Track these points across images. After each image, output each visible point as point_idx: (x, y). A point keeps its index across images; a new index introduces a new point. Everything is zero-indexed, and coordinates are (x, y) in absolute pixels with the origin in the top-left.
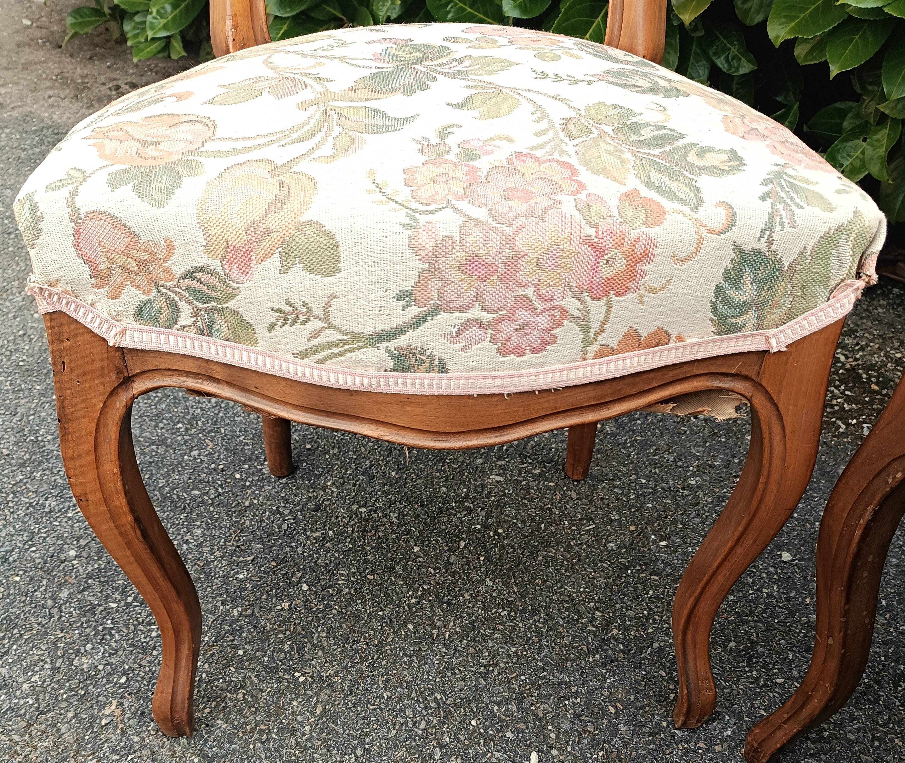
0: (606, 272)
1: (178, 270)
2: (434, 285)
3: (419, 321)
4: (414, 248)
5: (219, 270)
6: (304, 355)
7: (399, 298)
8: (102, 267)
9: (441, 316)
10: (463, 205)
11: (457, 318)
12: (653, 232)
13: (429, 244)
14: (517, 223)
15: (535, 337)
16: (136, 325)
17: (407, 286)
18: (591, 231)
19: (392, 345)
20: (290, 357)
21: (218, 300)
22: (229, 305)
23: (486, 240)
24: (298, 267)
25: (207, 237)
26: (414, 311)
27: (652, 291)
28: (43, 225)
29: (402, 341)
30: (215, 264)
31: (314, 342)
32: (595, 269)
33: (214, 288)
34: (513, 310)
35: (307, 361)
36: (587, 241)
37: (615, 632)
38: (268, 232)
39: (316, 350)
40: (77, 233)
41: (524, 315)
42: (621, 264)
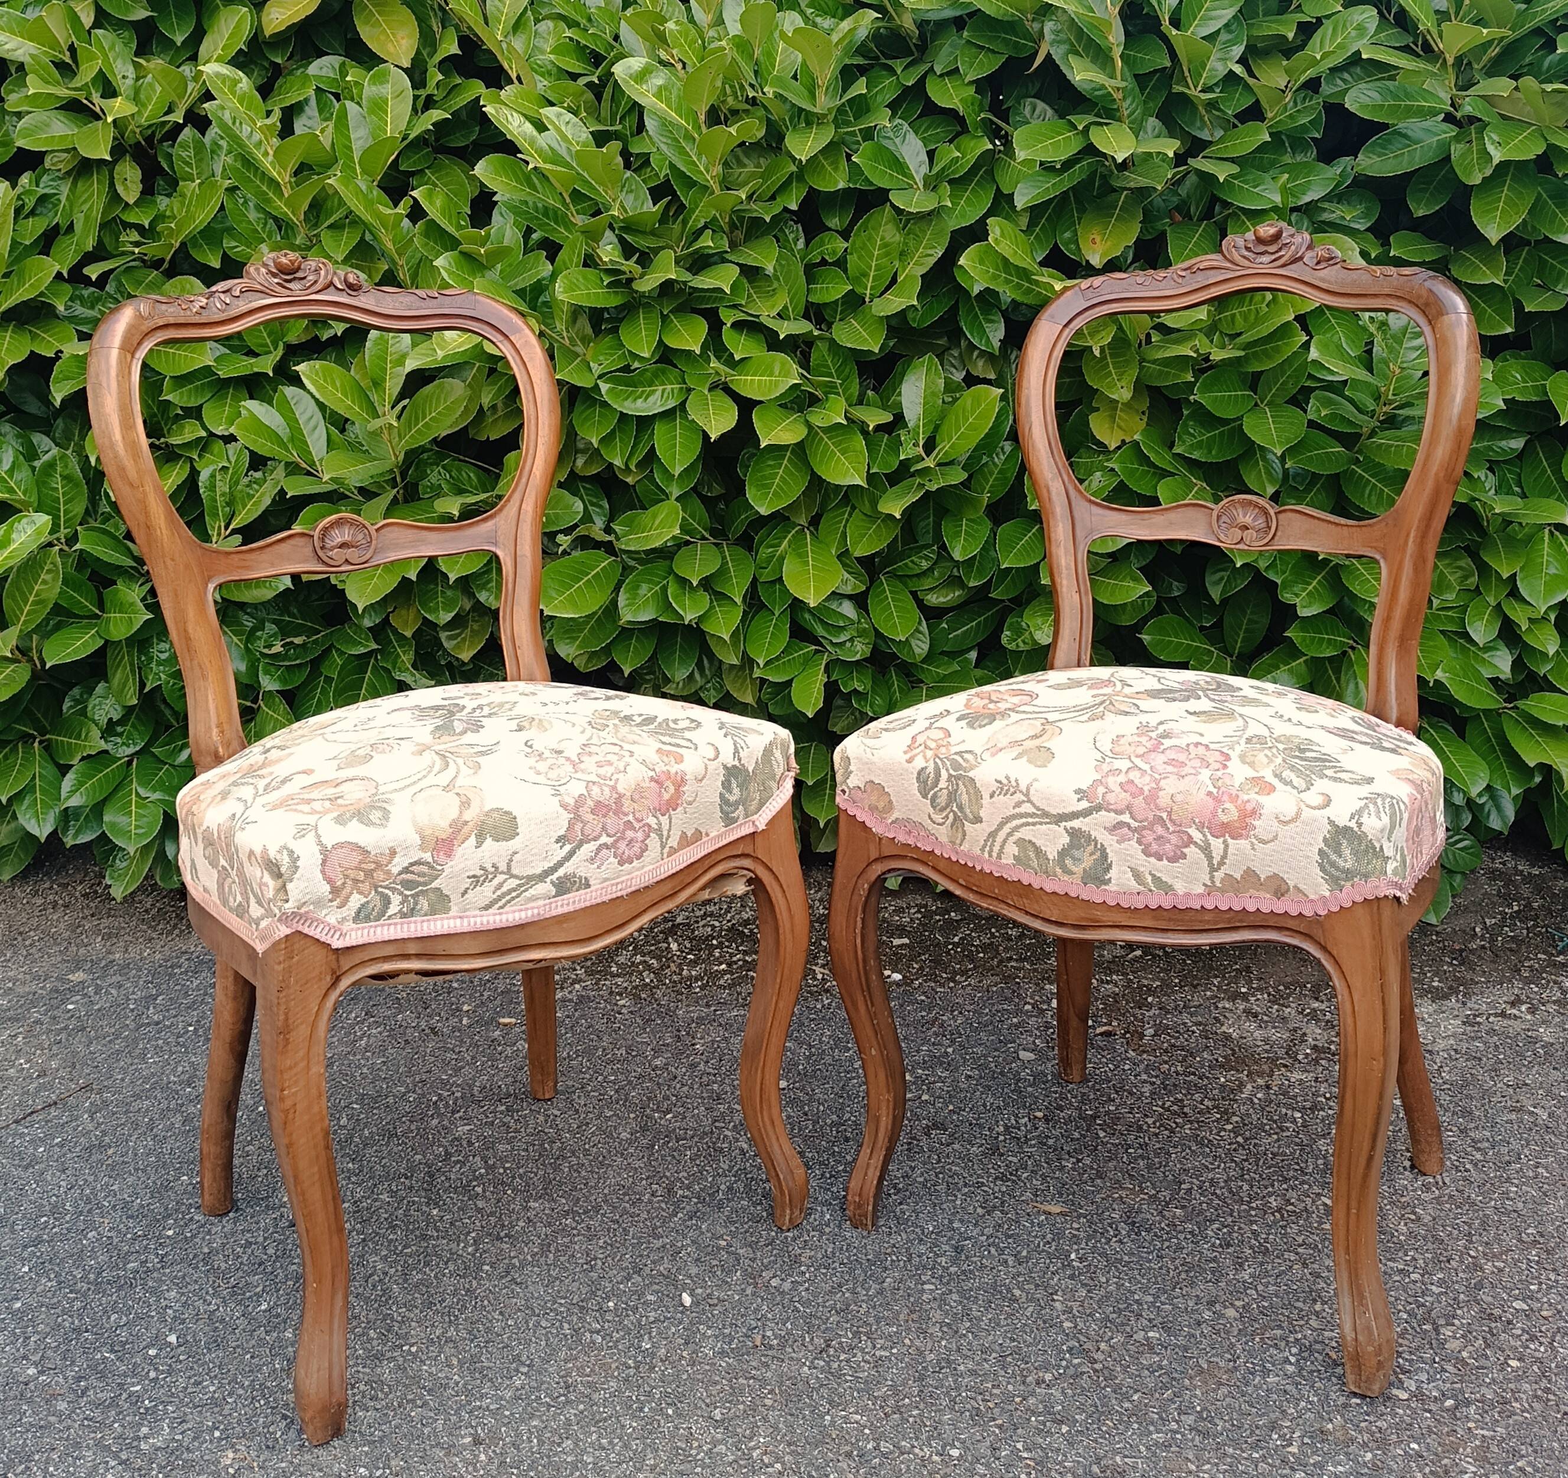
0: (666, 796)
1: (395, 870)
2: (578, 827)
3: (571, 854)
4: (564, 806)
5: (430, 860)
6: (487, 907)
7: (557, 841)
8: (339, 883)
9: (585, 846)
10: (579, 775)
11: (592, 846)
12: (682, 767)
13: (572, 802)
14: (614, 778)
15: (636, 849)
16: (354, 926)
17: (562, 832)
18: (652, 773)
19: (554, 877)
20: (477, 912)
21: (425, 884)
22: (433, 885)
23: (602, 791)
24: (489, 840)
25: (422, 838)
26: (568, 848)
27: (690, 803)
28: (299, 863)
29: (561, 872)
30: (427, 857)
31: (499, 893)
32: (660, 795)
33: (424, 875)
34: (624, 831)
35: (491, 911)
36: (652, 779)
37: (680, 1192)
38: (466, 823)
39: (500, 898)
40: (324, 862)
41: (630, 834)
42: (672, 789)
